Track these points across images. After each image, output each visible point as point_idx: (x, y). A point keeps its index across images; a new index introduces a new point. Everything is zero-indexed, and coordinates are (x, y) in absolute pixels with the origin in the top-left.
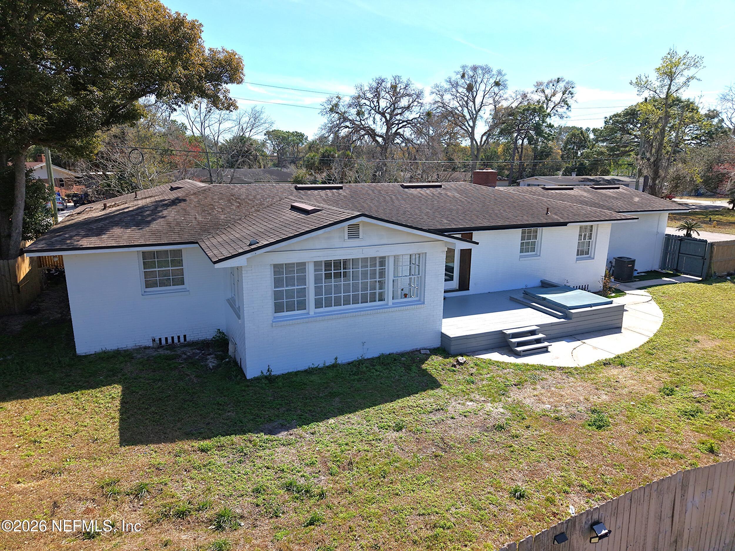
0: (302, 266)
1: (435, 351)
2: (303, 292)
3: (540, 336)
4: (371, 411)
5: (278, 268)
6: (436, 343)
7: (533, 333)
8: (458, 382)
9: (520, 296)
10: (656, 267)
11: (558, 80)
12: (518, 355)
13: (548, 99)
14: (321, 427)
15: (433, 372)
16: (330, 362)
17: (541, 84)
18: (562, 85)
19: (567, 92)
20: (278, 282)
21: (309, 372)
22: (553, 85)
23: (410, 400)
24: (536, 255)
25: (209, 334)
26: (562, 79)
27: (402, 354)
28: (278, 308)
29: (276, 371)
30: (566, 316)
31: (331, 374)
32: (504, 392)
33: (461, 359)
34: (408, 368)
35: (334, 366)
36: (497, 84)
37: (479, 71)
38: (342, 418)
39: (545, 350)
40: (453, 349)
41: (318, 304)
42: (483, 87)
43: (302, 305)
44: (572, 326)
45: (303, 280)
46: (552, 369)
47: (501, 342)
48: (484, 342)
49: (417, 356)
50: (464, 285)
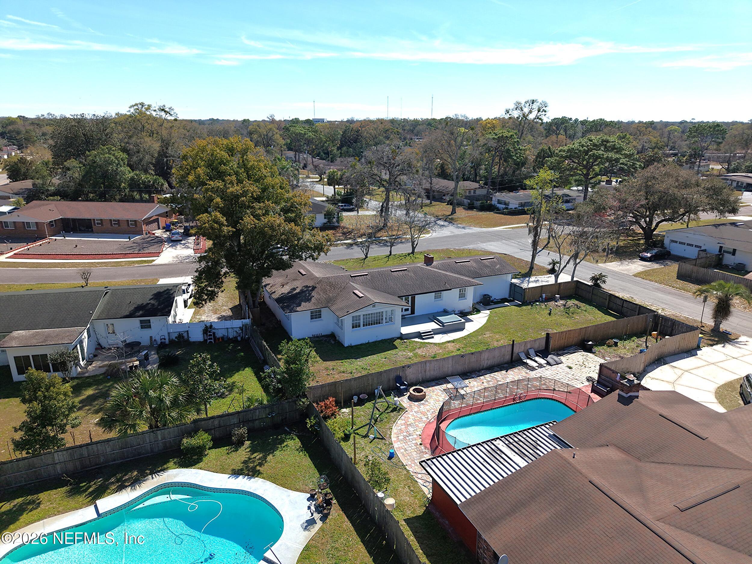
0: (360, 316)
1: (398, 338)
2: (359, 323)
3: (432, 333)
4: (379, 354)
5: (353, 317)
6: (399, 336)
7: (430, 332)
8: (403, 347)
9: (431, 317)
10: (507, 296)
12: (423, 339)
13: (526, 116)
14: (367, 358)
15: (396, 345)
16: (367, 342)
17: (519, 104)
19: (541, 111)
20: (353, 321)
21: (361, 345)
22: (529, 105)
23: (389, 352)
24: (441, 300)
25: (328, 333)
26: (536, 100)
27: (388, 339)
28: (353, 327)
29: (353, 345)
30: (443, 326)
31: (368, 345)
32: (414, 350)
33: (405, 341)
34: (389, 343)
35: (368, 343)
38: (372, 356)
39: (433, 337)
40: (404, 337)
41: (364, 326)
43: (359, 326)
44: (445, 329)
45: (360, 320)
46: (431, 343)
47: (419, 335)
48: (413, 335)
49: (393, 340)
50: (413, 312)
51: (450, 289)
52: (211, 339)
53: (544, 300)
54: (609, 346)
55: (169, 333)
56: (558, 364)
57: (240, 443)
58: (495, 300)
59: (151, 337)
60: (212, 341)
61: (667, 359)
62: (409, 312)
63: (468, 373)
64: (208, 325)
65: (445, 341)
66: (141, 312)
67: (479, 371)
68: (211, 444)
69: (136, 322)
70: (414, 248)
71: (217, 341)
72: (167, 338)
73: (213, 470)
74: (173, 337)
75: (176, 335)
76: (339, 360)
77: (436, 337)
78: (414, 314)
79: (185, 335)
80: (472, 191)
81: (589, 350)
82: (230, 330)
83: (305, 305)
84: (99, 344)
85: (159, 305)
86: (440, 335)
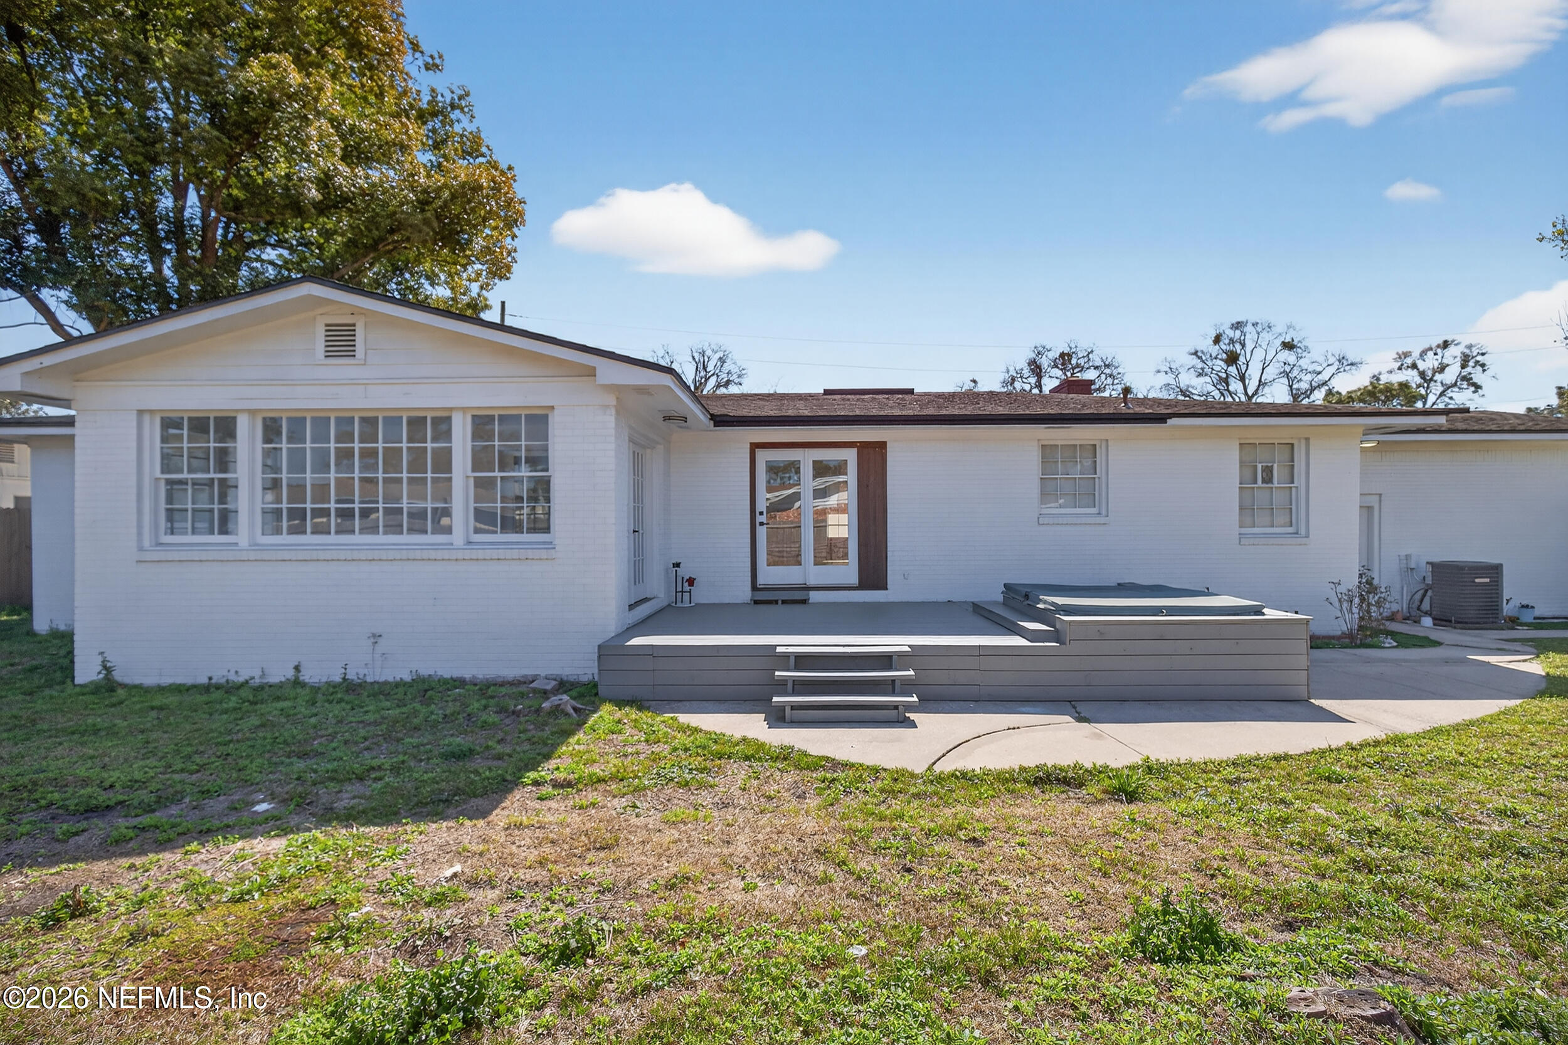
11: (1446, 345)
13: (1427, 380)
17: (1407, 355)
18: (1454, 351)
19: (1471, 363)
22: (1436, 354)
26: (1453, 341)
36: (1289, 346)
37: (1249, 329)
42: (1259, 354)
50: (871, 574)
62: (848, 571)
78: (880, 583)
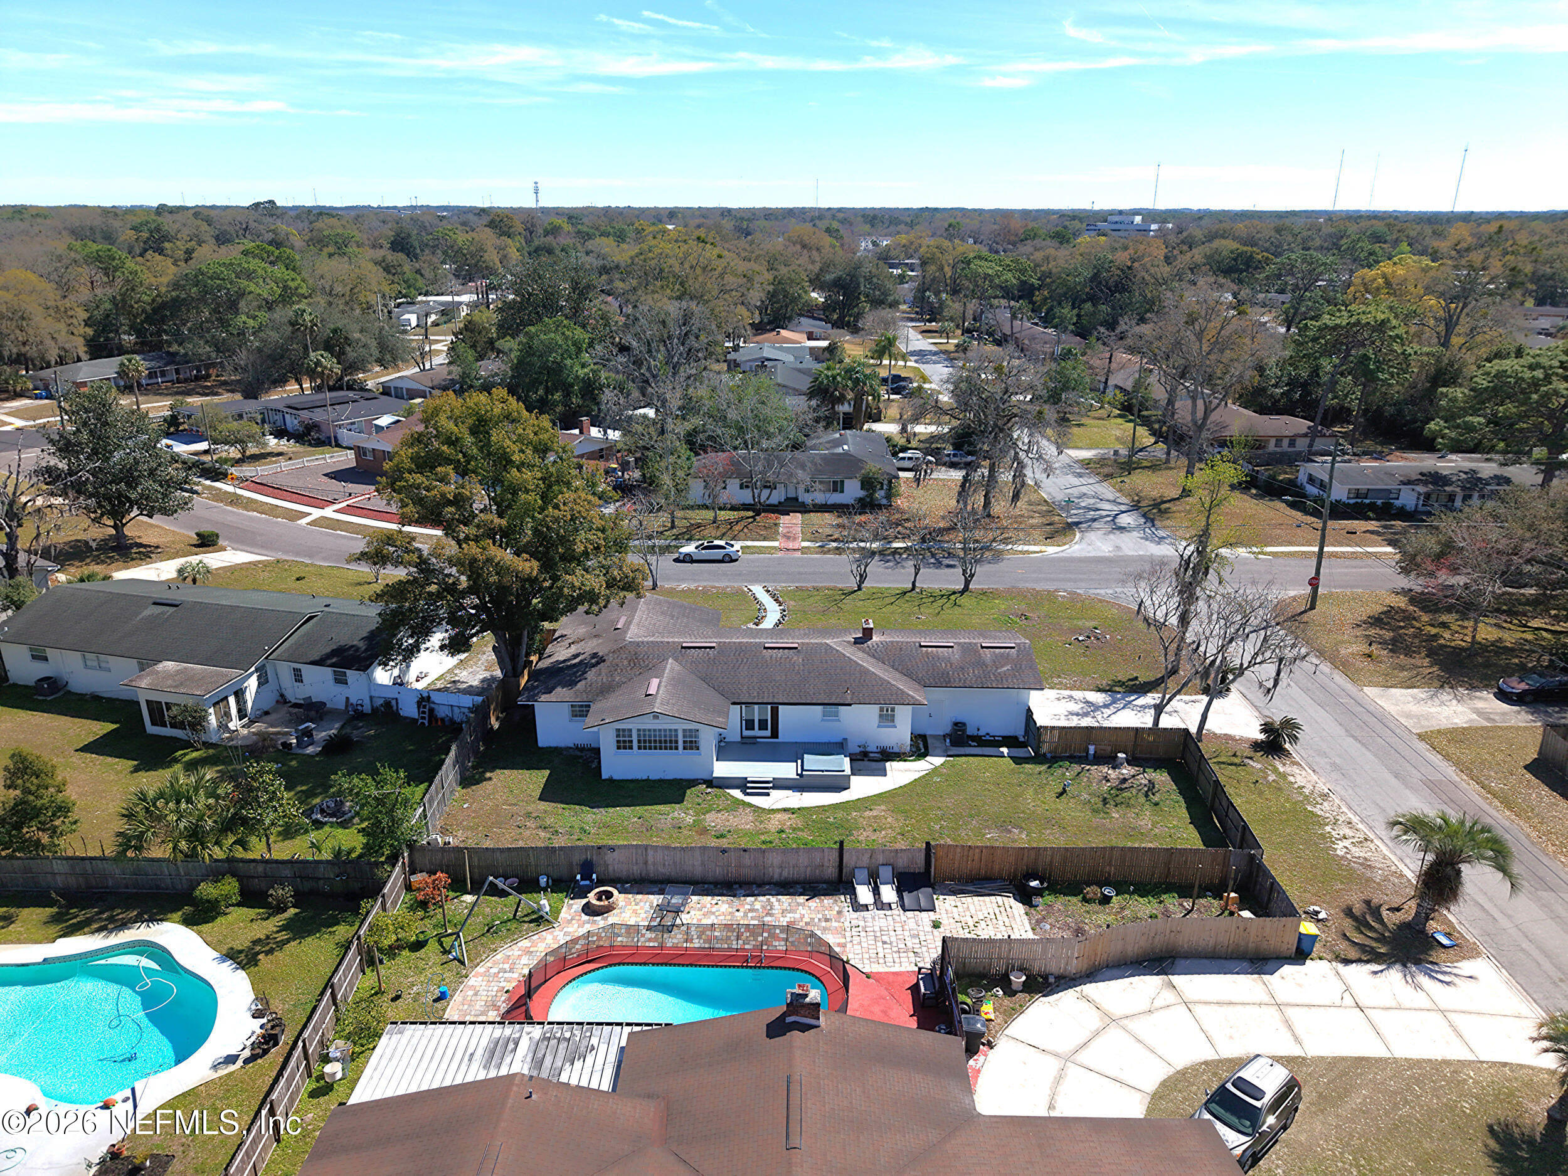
0: (631, 730)
1: (706, 782)
2: (631, 742)
3: (771, 785)
5: (618, 730)
6: (707, 777)
7: (771, 782)
8: (693, 803)
12: (747, 794)
14: (611, 810)
16: (645, 777)
20: (618, 736)
21: (632, 781)
24: (837, 721)
27: (686, 780)
28: (619, 748)
29: (615, 778)
30: (801, 775)
33: (716, 790)
34: (679, 790)
39: (768, 794)
41: (639, 748)
43: (630, 748)
44: (803, 781)
45: (631, 736)
46: (751, 806)
47: (743, 784)
48: (736, 783)
49: (693, 783)
50: (775, 734)
51: (850, 705)
52: (423, 718)
53: (1091, 758)
54: (1086, 900)
55: (371, 698)
56: (920, 911)
57: (280, 909)
58: (988, 738)
59: (347, 698)
60: (426, 722)
61: (1181, 963)
62: (768, 733)
63: (736, 883)
64: (425, 695)
65: (780, 807)
66: (334, 660)
67: (760, 885)
68: (235, 899)
69: (327, 673)
70: (967, 583)
71: (434, 724)
72: (367, 702)
73: (209, 939)
74: (379, 702)
75: (381, 701)
76: (562, 802)
77: (774, 793)
78: (777, 737)
79: (394, 702)
80: (1286, 442)
81: (1026, 897)
82: (456, 709)
83: (560, 692)
84: (282, 695)
85: (366, 650)
86: (789, 792)
